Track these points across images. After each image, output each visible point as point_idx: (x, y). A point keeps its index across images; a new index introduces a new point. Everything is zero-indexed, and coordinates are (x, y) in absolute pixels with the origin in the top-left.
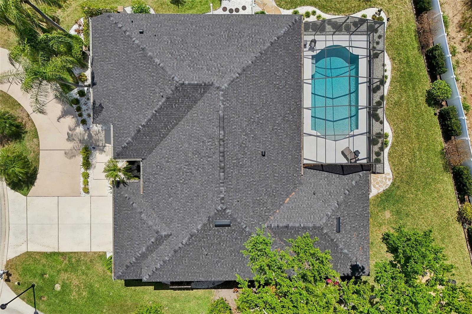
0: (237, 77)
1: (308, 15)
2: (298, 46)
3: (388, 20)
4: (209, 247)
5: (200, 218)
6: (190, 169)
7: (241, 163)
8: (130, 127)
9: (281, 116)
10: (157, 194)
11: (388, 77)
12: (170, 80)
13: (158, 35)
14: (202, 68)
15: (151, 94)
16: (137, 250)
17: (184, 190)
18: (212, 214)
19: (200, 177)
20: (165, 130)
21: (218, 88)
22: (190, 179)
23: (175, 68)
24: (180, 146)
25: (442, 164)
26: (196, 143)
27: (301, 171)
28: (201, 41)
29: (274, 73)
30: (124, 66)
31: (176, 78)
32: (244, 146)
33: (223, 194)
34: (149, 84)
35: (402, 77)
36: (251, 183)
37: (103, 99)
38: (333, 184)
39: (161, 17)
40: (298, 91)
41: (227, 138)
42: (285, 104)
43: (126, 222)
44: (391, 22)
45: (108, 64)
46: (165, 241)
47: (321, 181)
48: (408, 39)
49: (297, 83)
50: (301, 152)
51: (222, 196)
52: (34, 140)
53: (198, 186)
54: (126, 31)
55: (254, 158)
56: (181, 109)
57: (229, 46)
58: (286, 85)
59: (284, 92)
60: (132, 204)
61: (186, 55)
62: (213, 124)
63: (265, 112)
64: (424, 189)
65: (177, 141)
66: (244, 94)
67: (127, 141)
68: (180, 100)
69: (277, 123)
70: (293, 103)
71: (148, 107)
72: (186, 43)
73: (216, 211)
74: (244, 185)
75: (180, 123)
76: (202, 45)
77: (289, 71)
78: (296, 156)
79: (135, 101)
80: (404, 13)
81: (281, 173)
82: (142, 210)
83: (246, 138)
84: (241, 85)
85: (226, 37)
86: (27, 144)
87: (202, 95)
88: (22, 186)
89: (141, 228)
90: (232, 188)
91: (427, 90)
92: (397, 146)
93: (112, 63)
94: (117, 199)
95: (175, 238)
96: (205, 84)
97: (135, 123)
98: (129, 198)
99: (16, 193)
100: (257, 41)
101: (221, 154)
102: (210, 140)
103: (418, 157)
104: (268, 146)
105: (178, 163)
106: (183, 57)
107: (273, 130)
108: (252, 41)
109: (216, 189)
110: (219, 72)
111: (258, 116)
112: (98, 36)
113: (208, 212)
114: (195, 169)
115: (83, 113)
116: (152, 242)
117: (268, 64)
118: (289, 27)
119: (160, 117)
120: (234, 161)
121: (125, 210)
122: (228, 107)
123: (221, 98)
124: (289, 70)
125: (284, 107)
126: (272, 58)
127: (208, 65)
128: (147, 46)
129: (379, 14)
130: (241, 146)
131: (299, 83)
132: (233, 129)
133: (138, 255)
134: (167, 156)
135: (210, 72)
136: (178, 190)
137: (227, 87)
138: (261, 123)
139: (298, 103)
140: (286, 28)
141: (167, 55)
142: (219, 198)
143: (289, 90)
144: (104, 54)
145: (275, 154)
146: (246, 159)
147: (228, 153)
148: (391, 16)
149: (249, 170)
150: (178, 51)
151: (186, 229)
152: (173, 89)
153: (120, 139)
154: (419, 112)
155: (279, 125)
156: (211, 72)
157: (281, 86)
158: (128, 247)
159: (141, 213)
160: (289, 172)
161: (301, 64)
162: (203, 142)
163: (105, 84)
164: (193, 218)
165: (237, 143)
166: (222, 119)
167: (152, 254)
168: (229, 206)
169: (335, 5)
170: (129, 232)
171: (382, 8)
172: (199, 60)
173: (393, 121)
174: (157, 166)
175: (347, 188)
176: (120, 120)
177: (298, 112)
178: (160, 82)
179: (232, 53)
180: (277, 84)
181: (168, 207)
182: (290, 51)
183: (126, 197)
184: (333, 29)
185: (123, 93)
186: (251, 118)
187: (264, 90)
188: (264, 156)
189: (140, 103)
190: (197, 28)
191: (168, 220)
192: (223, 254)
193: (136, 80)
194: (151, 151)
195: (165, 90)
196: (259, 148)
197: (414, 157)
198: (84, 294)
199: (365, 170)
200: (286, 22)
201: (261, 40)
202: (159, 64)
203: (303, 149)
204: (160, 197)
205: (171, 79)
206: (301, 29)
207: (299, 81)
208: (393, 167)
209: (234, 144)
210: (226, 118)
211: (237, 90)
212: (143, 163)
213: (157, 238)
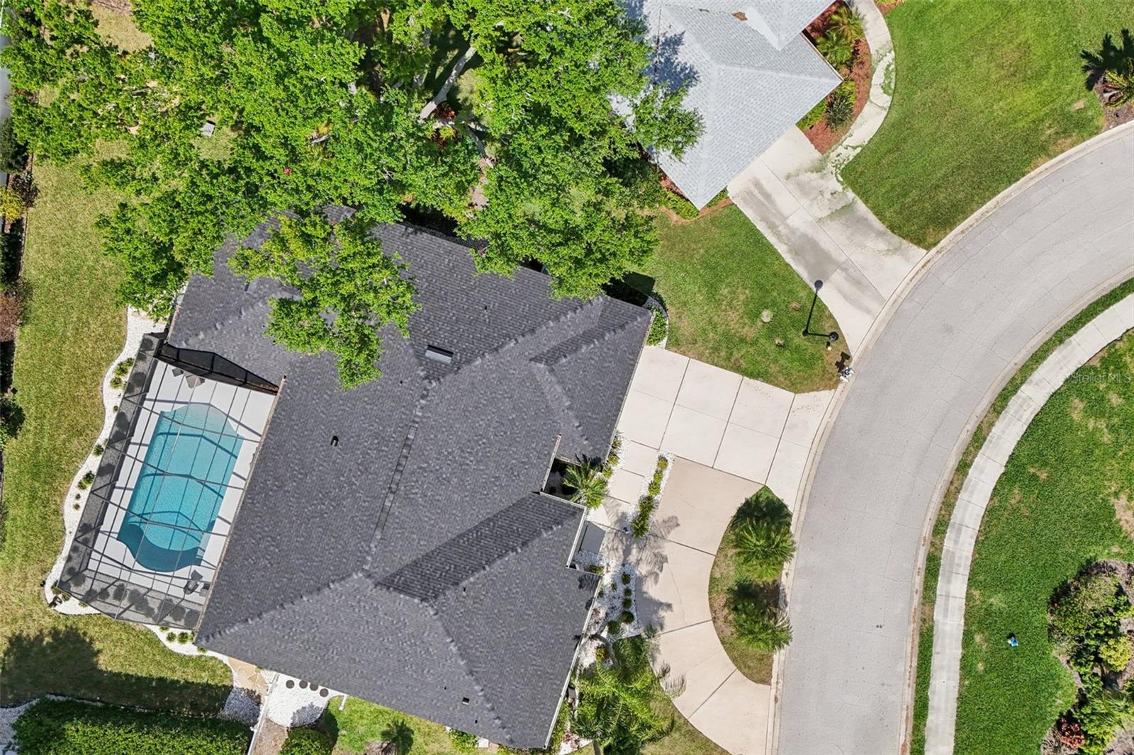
0: (333, 582)
1: (182, 637)
2: (218, 596)
3: (44, 582)
4: (477, 320)
5: (473, 374)
6: (462, 457)
7: (376, 441)
8: (536, 555)
9: (285, 492)
10: (533, 431)
11: (76, 484)
12: (443, 612)
13: (441, 688)
14: (386, 614)
15: (482, 597)
16: (597, 350)
17: (484, 425)
18: (450, 377)
19: (450, 441)
20: (483, 531)
21: (369, 576)
22: (469, 441)
23: (428, 628)
24: (468, 499)
25: (31, 300)
26: (437, 498)
27: (284, 386)
28: (375, 656)
29: (272, 565)
30: (514, 655)
31: (432, 613)
32: (361, 468)
33: (420, 404)
34: (481, 615)
35: (53, 477)
36: (370, 402)
37: (568, 611)
38: (238, 345)
39: (427, 714)
40: (243, 521)
41: (384, 492)
42: (272, 508)
43: (600, 399)
44: (40, 578)
45: (540, 666)
46: (545, 351)
47: (255, 356)
48: (18, 538)
49: (240, 535)
50: (273, 417)
51: (423, 402)
52: (719, 576)
53: (458, 426)
54: (490, 711)
55: (352, 440)
56: (443, 559)
57: (332, 634)
58: (260, 539)
59: (266, 529)
60: (579, 426)
61: (406, 642)
62: (397, 521)
63: (310, 508)
64: (79, 268)
65: (468, 508)
66: (332, 551)
67: (550, 533)
68: (438, 575)
69: (295, 481)
70: (257, 505)
71: (495, 578)
72: (399, 661)
73: (442, 380)
74: (383, 403)
75: (454, 536)
76: (375, 650)
77: (247, 560)
78: (283, 413)
79: (513, 594)
80: (11, 587)
81: (319, 396)
82: (566, 411)
83: (354, 479)
84: (332, 568)
85: (331, 649)
86: (732, 573)
87: (400, 573)
88: (767, 505)
89: (576, 384)
90: (404, 407)
91: (16, 438)
92: (102, 358)
93: (533, 665)
94: (604, 440)
95: (527, 354)
96: (388, 588)
97: (526, 559)
98: (582, 436)
99: (780, 498)
100: (283, 626)
101: (401, 469)
102: (412, 496)
103: (71, 327)
104: (324, 450)
105: (481, 473)
106: (410, 641)
107: (306, 474)
108: (291, 629)
109: (430, 415)
110: (360, 600)
111: (322, 506)
112: (541, 716)
113: (456, 381)
114: (454, 454)
115: (622, 594)
116: (565, 357)
117: (277, 585)
118: (223, 633)
119: (481, 556)
120: (386, 449)
121: (596, 419)
122: (364, 541)
123: (369, 558)
124: (246, 562)
125: (275, 504)
126: (268, 592)
127: (375, 616)
128: (464, 677)
129: (56, 598)
130: (366, 469)
131: (235, 534)
132: (368, 501)
133: (597, 343)
134: (496, 488)
135: (375, 605)
136: (494, 428)
137: (354, 574)
138: (321, 493)
139: (250, 501)
140: (228, 632)
141: (435, 651)
142: (429, 399)
143: (258, 530)
144: (541, 684)
145: (317, 432)
146: (366, 444)
147: (390, 465)
148: (36, 588)
149: (367, 425)
150: (416, 652)
151: (501, 363)
152: (442, 597)
153: (561, 539)
154: (42, 405)
155: (293, 478)
156: (372, 604)
157: (268, 541)
158: (611, 359)
159: (570, 408)
160: (304, 393)
161: (223, 564)
162: (426, 496)
163: (557, 635)
164: (484, 378)
165: (370, 477)
166: (380, 525)
167: (575, 335)
168: (418, 380)
169: (128, 640)
170: (600, 382)
171: (48, 609)
172: (387, 628)
173: (93, 405)
174: (518, 475)
175: (216, 332)
176: (551, 569)
177: (255, 486)
178: (461, 613)
179: (330, 623)
180: (273, 545)
181: (521, 405)
182: (233, 592)
183: (586, 439)
184: (146, 600)
185: (531, 612)
186: (334, 507)
187: (297, 544)
188: (335, 438)
189: (506, 589)
190: (374, 679)
191: (528, 384)
192: (459, 301)
193: (500, 627)
194: (520, 503)
195: (457, 598)
196: (339, 454)
197: (77, 329)
198: (726, 291)
199: (174, 348)
200: (224, 642)
201: (275, 626)
202: (452, 642)
203: (268, 421)
204: (529, 424)
205: (440, 614)
206: (203, 622)
207: (235, 536)
208: (122, 323)
209: (375, 476)
210: (374, 524)
211: (340, 561)
212: (541, 486)
213: (556, 362)
